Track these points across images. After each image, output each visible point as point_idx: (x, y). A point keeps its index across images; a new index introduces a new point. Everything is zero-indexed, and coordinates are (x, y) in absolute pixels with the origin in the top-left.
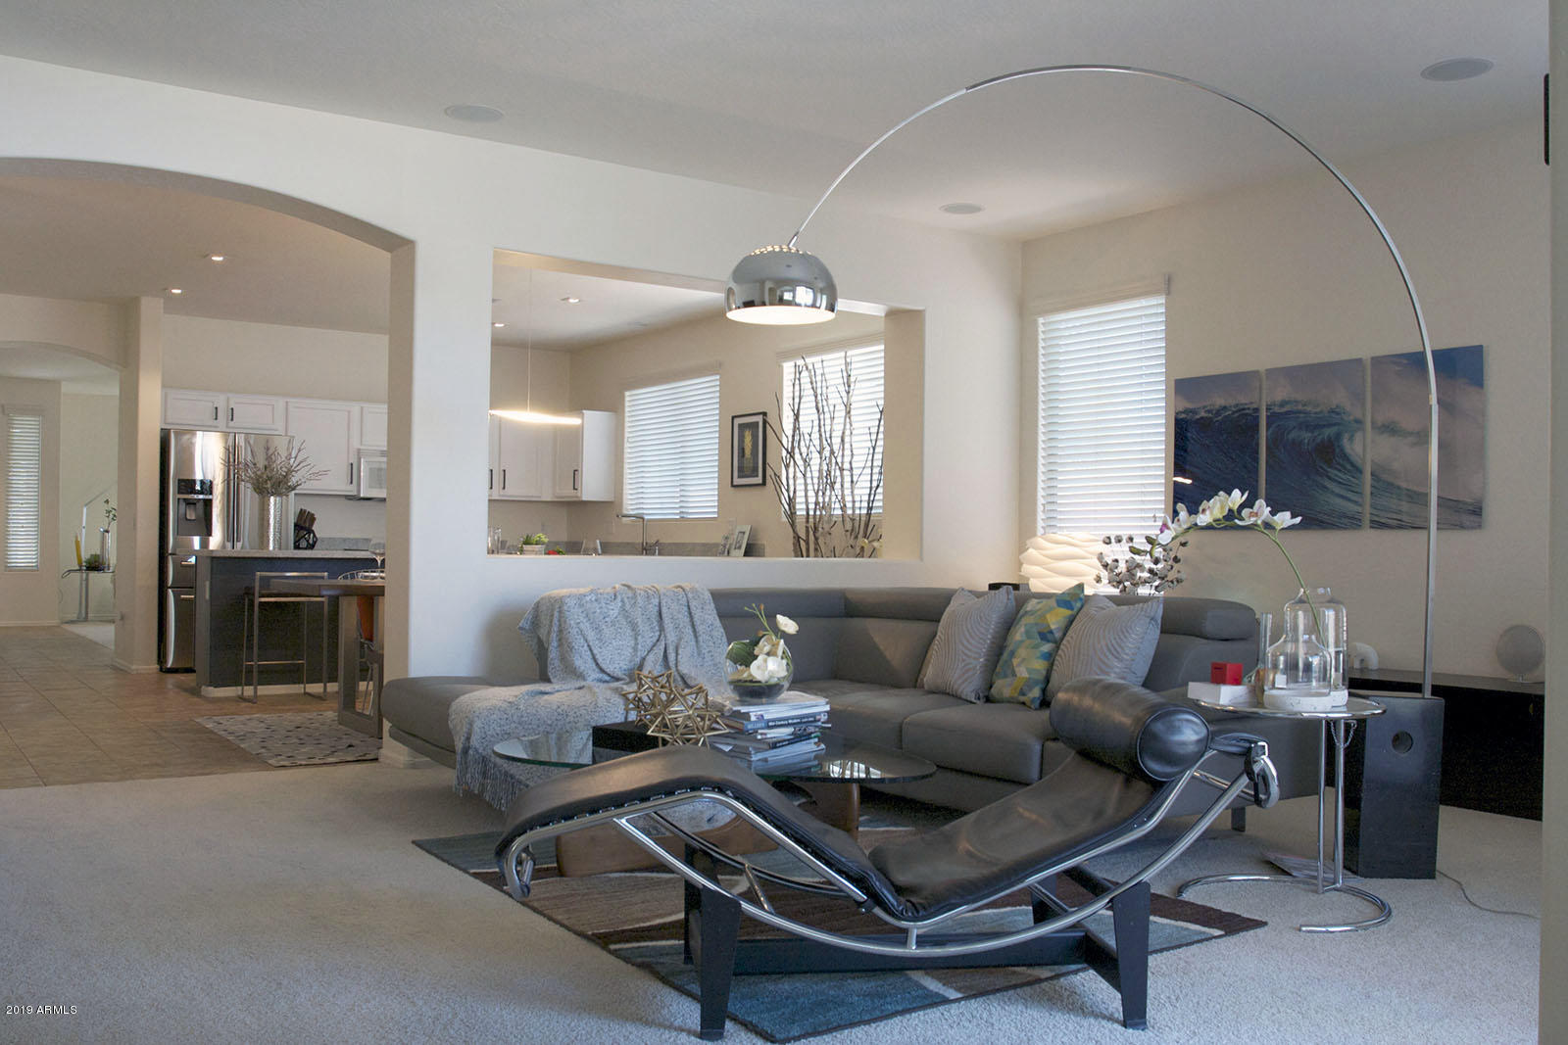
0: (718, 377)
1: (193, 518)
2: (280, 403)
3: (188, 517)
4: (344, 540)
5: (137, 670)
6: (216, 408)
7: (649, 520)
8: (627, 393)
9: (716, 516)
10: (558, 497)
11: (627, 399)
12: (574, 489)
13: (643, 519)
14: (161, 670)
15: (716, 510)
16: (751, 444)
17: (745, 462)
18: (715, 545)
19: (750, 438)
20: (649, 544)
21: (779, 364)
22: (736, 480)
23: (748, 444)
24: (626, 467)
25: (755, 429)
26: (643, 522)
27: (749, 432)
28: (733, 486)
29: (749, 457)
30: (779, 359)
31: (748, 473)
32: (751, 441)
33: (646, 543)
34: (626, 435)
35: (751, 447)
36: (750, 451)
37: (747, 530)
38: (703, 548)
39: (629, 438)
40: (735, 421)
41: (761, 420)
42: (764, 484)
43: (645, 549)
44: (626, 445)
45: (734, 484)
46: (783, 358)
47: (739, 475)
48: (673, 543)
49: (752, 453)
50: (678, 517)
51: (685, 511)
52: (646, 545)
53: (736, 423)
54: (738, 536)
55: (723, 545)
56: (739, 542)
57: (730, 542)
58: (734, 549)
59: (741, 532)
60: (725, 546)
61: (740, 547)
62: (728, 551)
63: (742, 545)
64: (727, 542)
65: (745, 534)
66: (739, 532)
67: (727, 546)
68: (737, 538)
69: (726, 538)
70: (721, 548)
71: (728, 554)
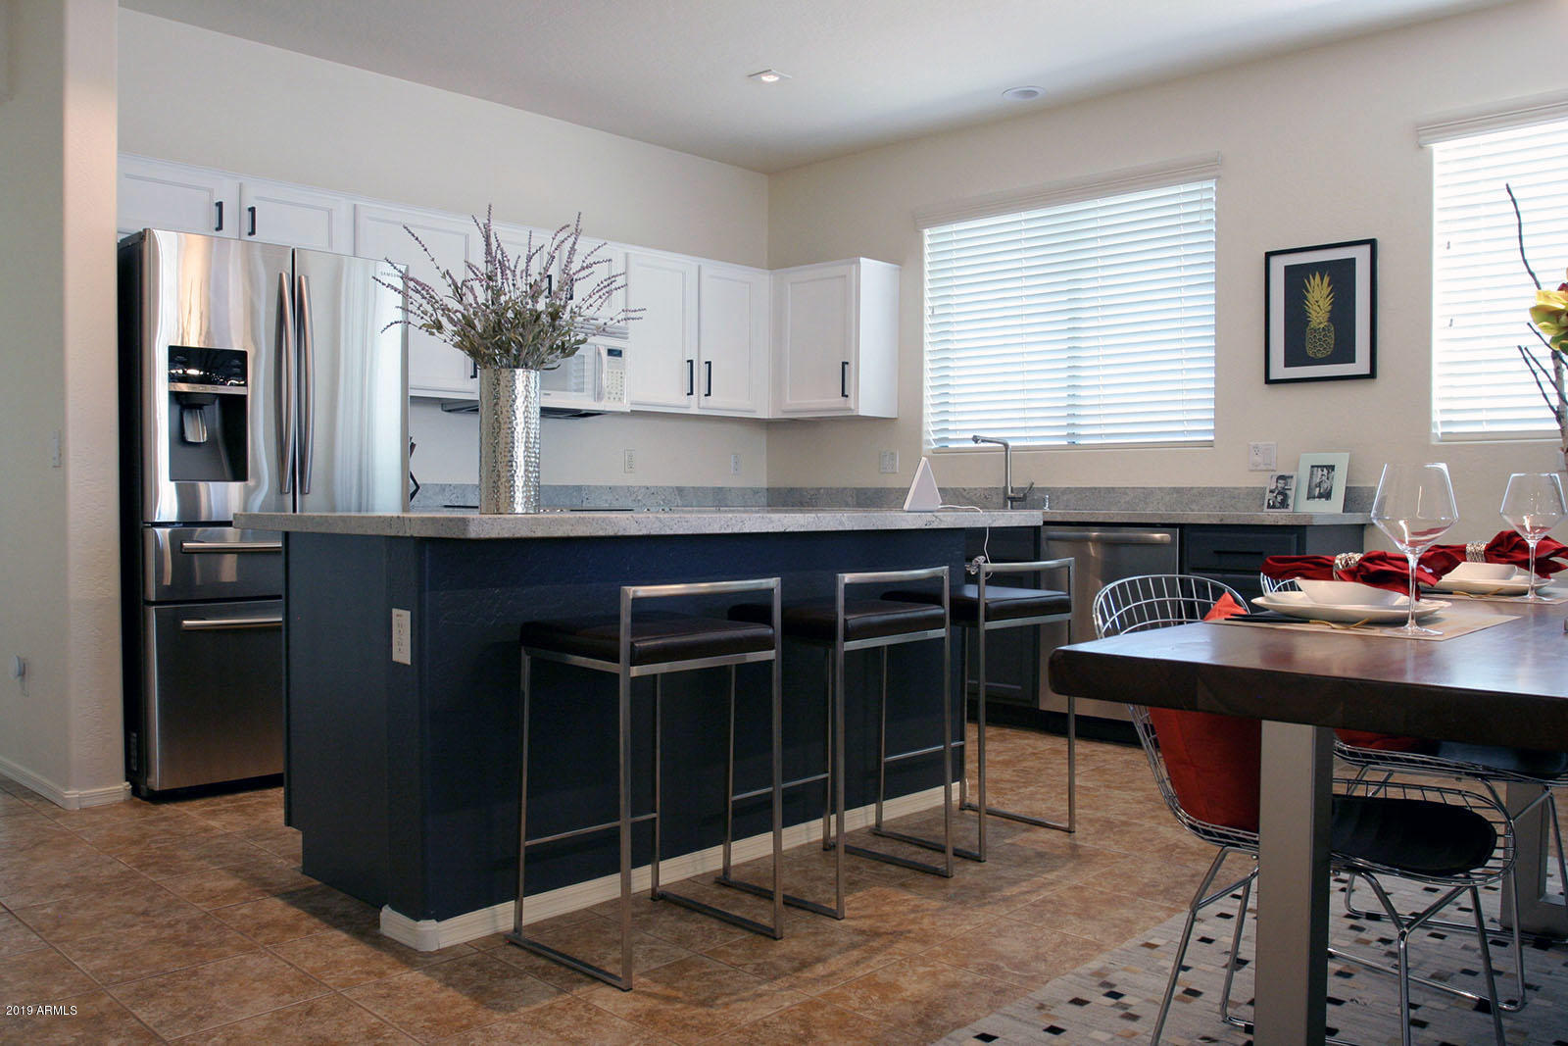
0: (1212, 184)
1: (203, 438)
2: (343, 208)
3: (190, 438)
4: (443, 488)
5: (80, 799)
6: (220, 205)
7: (1016, 449)
8: (927, 232)
9: (1212, 438)
10: (785, 412)
11: (927, 241)
12: (843, 395)
13: (1006, 446)
14: (136, 791)
15: (1212, 427)
16: (1328, 301)
17: (1308, 336)
18: (1212, 491)
19: (1326, 290)
20: (1016, 489)
21: (1421, 147)
22: (1279, 370)
23: (1321, 303)
24: (927, 357)
25: (1341, 275)
26: (1006, 451)
27: (1322, 279)
28: (1268, 381)
29: (1322, 326)
30: (1419, 136)
31: (1319, 355)
32: (1330, 294)
33: (1012, 488)
34: (927, 304)
35: (1330, 308)
36: (1327, 315)
37: (1341, 462)
38: (1175, 496)
39: (933, 308)
40: (1274, 260)
41: (1362, 255)
42: (1372, 375)
43: (1013, 499)
44: (927, 321)
45: (1272, 377)
46: (1429, 134)
47: (1290, 361)
48: (1076, 489)
49: (1330, 320)
50: (1066, 443)
51: (1082, 433)
52: (1012, 492)
53: (1279, 265)
54: (1312, 474)
55: (1272, 491)
56: (1319, 485)
57: (1293, 484)
58: (1308, 499)
59: (1318, 466)
60: (1283, 493)
61: (1327, 495)
62: (1290, 501)
63: (1331, 490)
64: (1286, 484)
65: (1333, 470)
66: (1312, 467)
67: (1288, 492)
68: (1311, 477)
69: (1281, 477)
70: (1268, 495)
71: (1291, 508)
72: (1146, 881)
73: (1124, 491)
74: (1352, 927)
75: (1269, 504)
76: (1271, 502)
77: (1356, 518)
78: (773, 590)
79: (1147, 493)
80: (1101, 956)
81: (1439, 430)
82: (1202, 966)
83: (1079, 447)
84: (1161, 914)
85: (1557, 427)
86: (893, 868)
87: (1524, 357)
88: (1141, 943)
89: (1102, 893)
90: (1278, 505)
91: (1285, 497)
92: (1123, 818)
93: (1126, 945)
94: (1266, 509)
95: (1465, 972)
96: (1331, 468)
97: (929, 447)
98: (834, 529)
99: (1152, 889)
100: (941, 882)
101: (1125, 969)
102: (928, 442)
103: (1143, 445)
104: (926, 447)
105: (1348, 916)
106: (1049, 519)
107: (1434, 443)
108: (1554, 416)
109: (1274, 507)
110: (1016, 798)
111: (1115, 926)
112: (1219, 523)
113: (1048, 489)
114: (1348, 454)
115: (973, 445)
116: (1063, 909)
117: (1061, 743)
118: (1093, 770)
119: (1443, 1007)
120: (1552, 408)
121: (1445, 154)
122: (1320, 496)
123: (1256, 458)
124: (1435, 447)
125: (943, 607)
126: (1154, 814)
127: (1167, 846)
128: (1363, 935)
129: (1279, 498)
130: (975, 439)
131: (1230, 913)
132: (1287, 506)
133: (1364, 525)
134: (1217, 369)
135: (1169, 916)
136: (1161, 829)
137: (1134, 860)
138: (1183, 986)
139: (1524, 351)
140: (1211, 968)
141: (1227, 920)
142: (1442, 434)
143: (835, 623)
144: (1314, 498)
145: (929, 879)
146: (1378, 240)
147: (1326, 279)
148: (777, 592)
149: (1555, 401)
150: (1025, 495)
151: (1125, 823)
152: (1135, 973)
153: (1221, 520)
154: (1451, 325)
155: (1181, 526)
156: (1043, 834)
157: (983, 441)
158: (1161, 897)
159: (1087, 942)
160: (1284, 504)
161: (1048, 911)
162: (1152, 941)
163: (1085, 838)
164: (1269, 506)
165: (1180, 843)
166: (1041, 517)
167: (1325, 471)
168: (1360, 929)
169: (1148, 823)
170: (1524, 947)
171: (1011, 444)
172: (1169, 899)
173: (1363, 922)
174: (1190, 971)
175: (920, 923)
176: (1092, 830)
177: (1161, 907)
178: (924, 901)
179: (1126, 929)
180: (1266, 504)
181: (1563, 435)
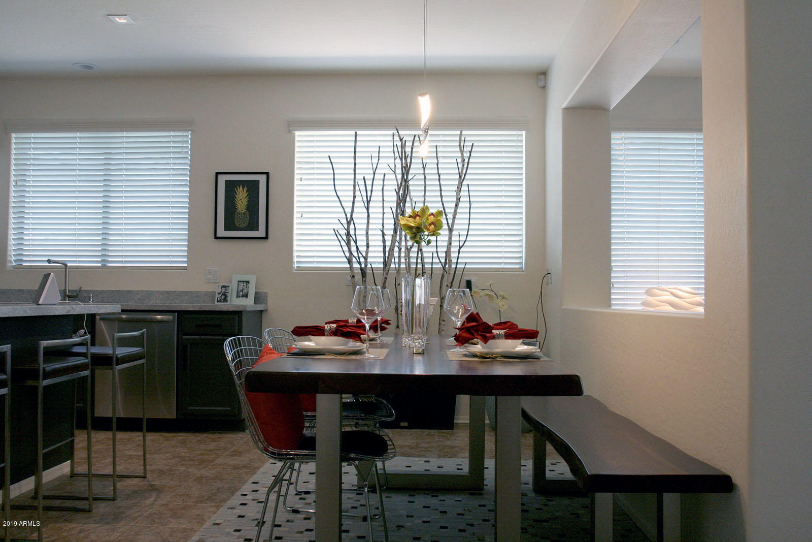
0: (188, 134)
7: (71, 267)
8: (14, 135)
9: (186, 265)
15: (186, 260)
16: (246, 200)
17: (236, 216)
18: (186, 293)
19: (245, 195)
20: (71, 290)
21: (290, 132)
22: (221, 232)
23: (243, 200)
24: (11, 211)
25: (253, 187)
26: (66, 268)
27: (243, 189)
28: (216, 237)
29: (243, 212)
30: (289, 127)
31: (241, 226)
32: (246, 197)
33: (69, 290)
34: (13, 178)
35: (247, 203)
36: (245, 207)
37: (252, 279)
38: (166, 295)
39: (16, 181)
40: (220, 177)
41: (262, 179)
42: (266, 238)
43: (69, 297)
44: (12, 189)
45: (218, 235)
46: (295, 127)
47: (227, 228)
48: (108, 291)
49: (247, 209)
50: (100, 265)
51: (109, 260)
52: (69, 292)
53: (222, 179)
54: (238, 285)
55: (219, 294)
56: (242, 291)
57: (230, 290)
58: (237, 297)
59: (241, 281)
60: (225, 294)
61: (246, 296)
62: (228, 299)
63: (248, 293)
64: (226, 290)
65: (249, 283)
66: (239, 281)
67: (227, 294)
68: (238, 287)
69: (223, 287)
70: (217, 296)
71: (229, 302)
72: (197, 495)
73: (138, 292)
74: (301, 499)
75: (218, 300)
76: (219, 299)
77: (260, 307)
78: (7, 352)
79: (149, 294)
80: (197, 533)
81: (296, 265)
82: (245, 528)
83: (109, 268)
84: (213, 509)
85: (348, 266)
86: (54, 513)
87: (336, 234)
88: (212, 524)
89: (178, 505)
90: (222, 300)
91: (226, 297)
92: (168, 468)
93: (205, 526)
94: (216, 303)
95: (353, 507)
96: (248, 282)
97: (11, 264)
98: (22, 316)
99: (202, 499)
100: (87, 515)
101: (211, 537)
102: (11, 262)
103: (154, 268)
104: (9, 264)
105: (296, 494)
106: (125, 309)
107: (294, 271)
108: (347, 261)
109: (220, 301)
110: (103, 465)
111: (194, 519)
112: (199, 310)
113: (91, 291)
114: (255, 276)
115: (48, 264)
116: (163, 516)
117: (109, 434)
118: (136, 446)
119: (351, 523)
120: (346, 257)
121: (301, 137)
122: (243, 296)
123: (210, 276)
124: (295, 273)
125: (88, 358)
126: (181, 463)
127: (197, 478)
128: (306, 501)
129: (223, 297)
130: (49, 261)
131: (246, 503)
132: (227, 301)
133: (262, 310)
134: (189, 229)
135: (218, 510)
136: (190, 470)
137: (185, 487)
138: (242, 538)
139: (336, 231)
140: (250, 528)
141: (245, 506)
142: (297, 267)
143: (38, 370)
144: (240, 297)
145: (80, 515)
146: (270, 172)
147: (245, 189)
148: (9, 354)
149: (347, 254)
150: (77, 294)
151: (170, 470)
152: (216, 537)
153: (200, 308)
154: (302, 216)
155: (179, 312)
156: (130, 482)
157: (53, 263)
158: (208, 502)
159: (185, 529)
160: (225, 300)
161: (156, 518)
162: (216, 522)
163: (154, 480)
164: (218, 301)
165: (203, 475)
166: (120, 307)
167: (245, 283)
168: (304, 499)
169: (182, 469)
170: (369, 494)
171: (69, 264)
172: (213, 502)
173: (303, 496)
174: (242, 531)
175: (89, 538)
176: (155, 476)
177: (211, 506)
178: (84, 526)
179: (201, 520)
180: (216, 301)
181: (351, 270)
